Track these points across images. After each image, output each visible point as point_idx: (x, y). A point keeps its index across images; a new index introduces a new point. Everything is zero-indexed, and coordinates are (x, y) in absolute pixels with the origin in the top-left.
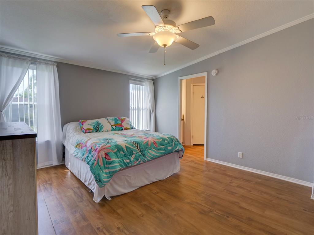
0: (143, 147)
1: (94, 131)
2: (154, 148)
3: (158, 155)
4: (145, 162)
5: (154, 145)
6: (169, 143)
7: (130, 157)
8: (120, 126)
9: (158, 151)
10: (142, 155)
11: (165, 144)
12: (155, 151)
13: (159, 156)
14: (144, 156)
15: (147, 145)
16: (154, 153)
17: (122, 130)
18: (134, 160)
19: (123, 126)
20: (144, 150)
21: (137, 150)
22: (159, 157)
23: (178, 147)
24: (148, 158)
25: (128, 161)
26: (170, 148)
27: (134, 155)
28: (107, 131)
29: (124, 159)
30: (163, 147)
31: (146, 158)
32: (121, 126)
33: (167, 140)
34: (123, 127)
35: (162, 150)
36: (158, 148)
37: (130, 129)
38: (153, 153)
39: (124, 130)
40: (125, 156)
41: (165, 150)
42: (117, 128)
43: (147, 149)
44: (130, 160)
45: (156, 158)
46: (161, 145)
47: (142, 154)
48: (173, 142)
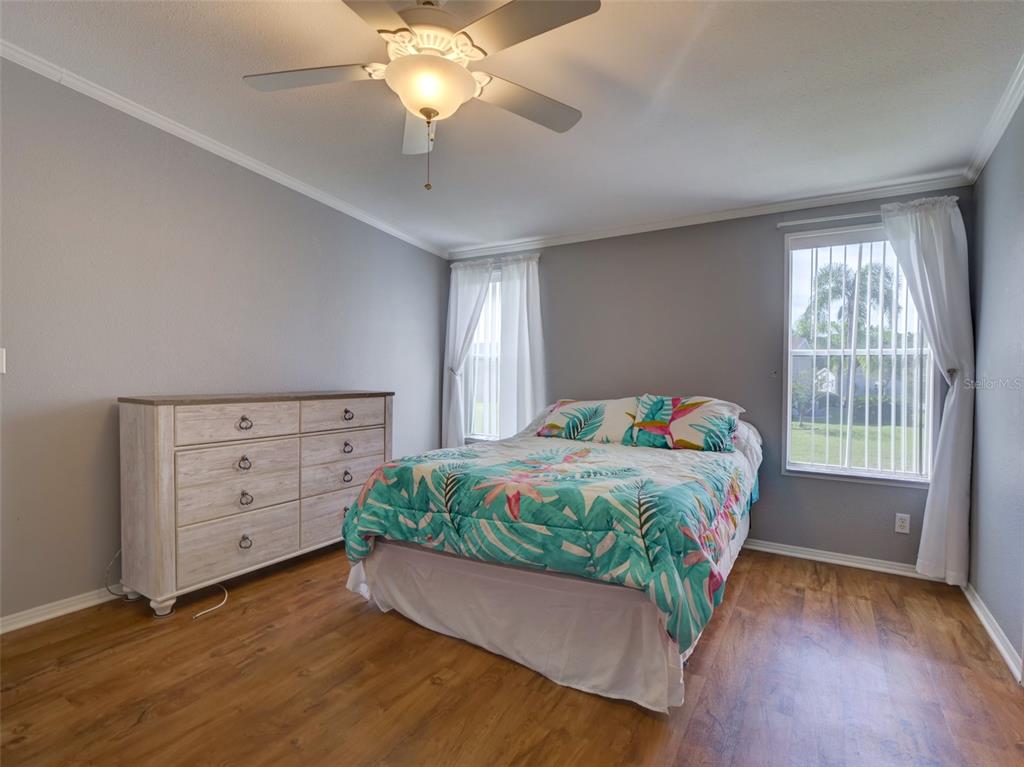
0: (465, 501)
1: (563, 434)
2: (503, 519)
3: (512, 554)
4: (458, 555)
5: (507, 507)
6: (579, 525)
7: (418, 514)
8: (658, 432)
9: (514, 538)
10: (450, 525)
11: (555, 521)
12: (504, 531)
13: (513, 558)
14: (458, 531)
15: (483, 498)
16: (492, 537)
17: (666, 446)
18: (427, 531)
19: (670, 434)
20: (465, 509)
21: (442, 504)
22: (513, 564)
23: (627, 565)
24: (471, 546)
25: (411, 524)
26: (576, 551)
27: (430, 514)
28: (608, 441)
29: (402, 513)
30: (543, 530)
31: (465, 542)
32: (664, 429)
33: (577, 510)
34: (667, 437)
35: (532, 542)
36: (515, 525)
37: (698, 448)
38: (488, 533)
39: (674, 448)
40: (410, 506)
41: (543, 546)
42: (644, 437)
43: (475, 514)
44: (417, 523)
45: (499, 563)
46: (538, 517)
47: (452, 520)
48: (611, 529)
